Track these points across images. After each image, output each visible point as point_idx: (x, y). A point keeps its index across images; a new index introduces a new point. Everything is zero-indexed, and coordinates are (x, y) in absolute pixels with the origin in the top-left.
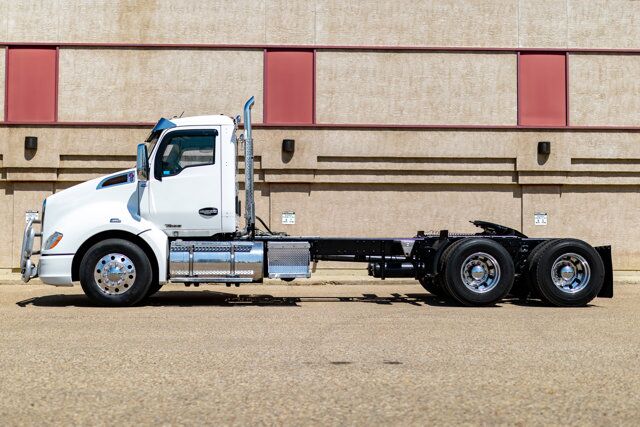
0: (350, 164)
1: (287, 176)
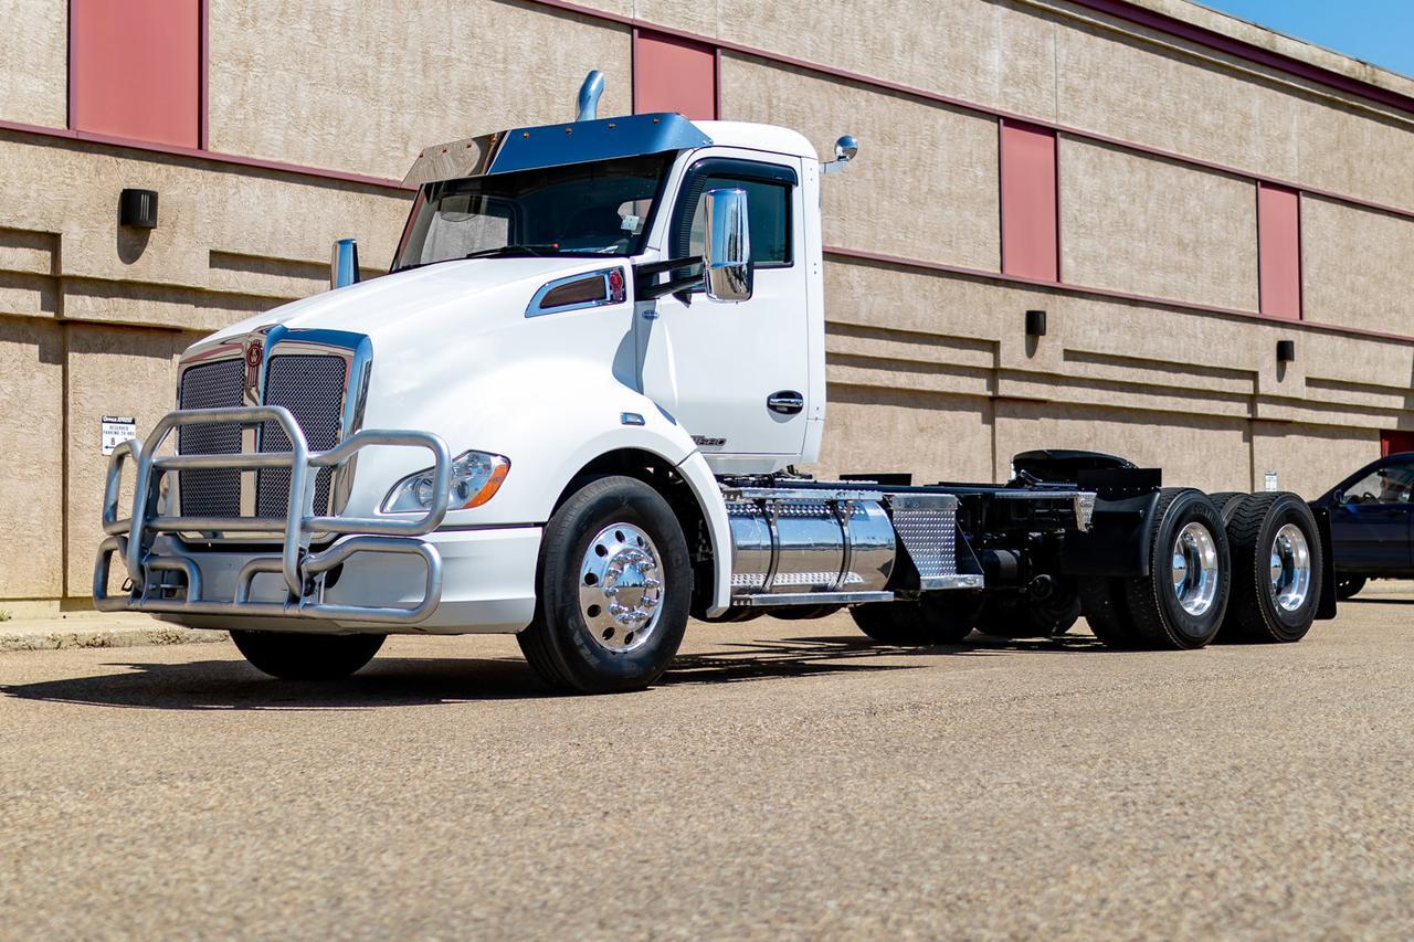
0: (285, 280)
1: (123, 302)
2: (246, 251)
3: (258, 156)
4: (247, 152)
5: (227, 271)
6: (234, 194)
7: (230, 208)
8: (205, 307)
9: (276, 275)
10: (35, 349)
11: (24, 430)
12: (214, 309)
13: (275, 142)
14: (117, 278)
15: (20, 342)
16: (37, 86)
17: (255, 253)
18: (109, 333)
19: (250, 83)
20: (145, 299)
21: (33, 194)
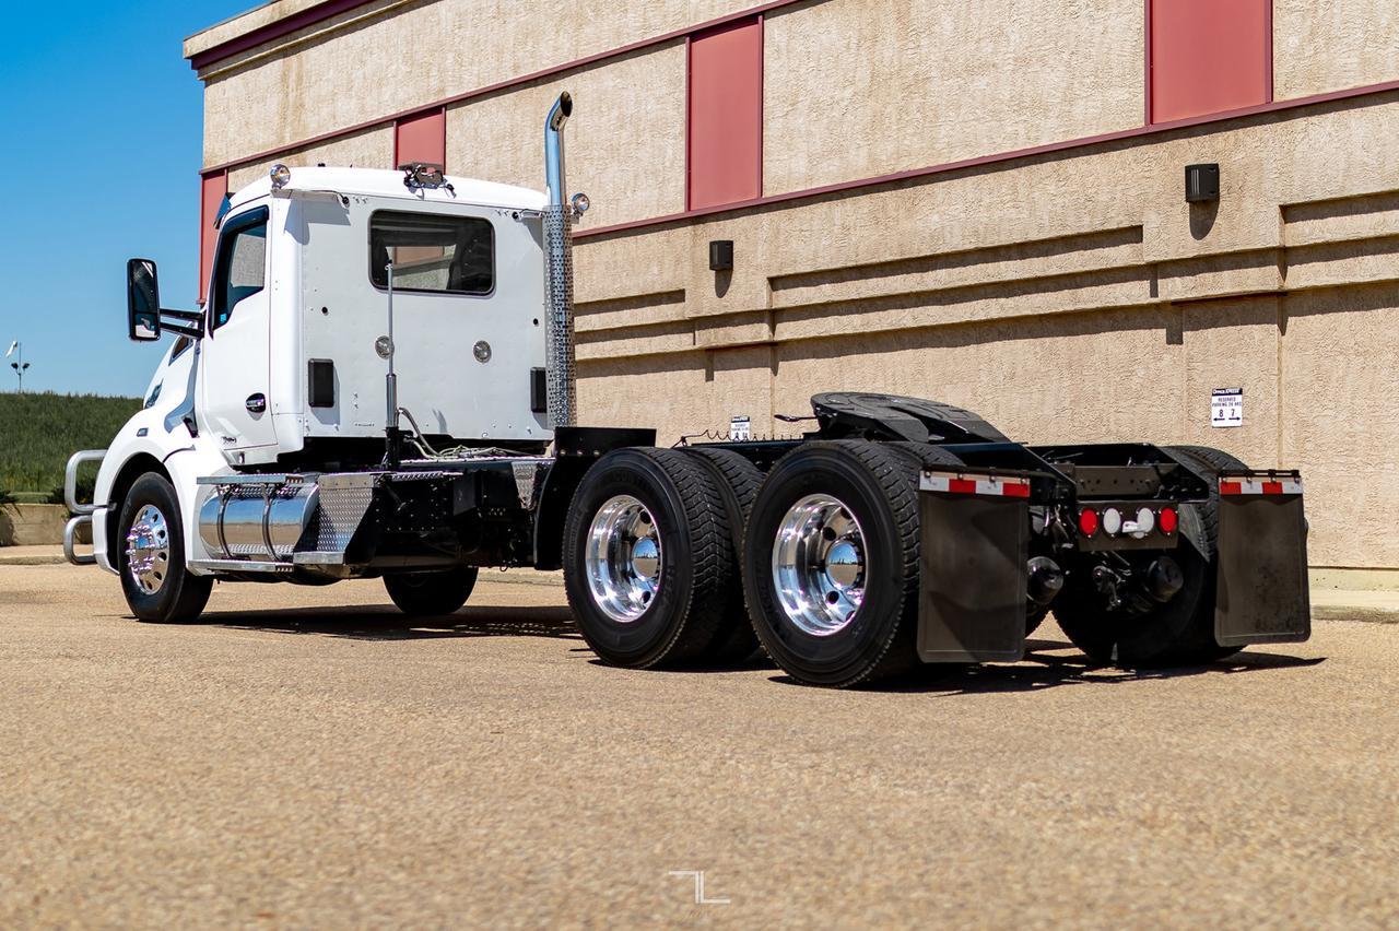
2: (1318, 197)
3: (1329, 88)
4: (1318, 88)
5: (1310, 222)
6: (1303, 139)
7: (1298, 155)
8: (1301, 264)
9: (1367, 213)
10: (1163, 332)
11: (1154, 409)
12: (1310, 264)
13: (1349, 67)
14: (1191, 255)
15: (1150, 329)
16: (1122, 95)
17: (1328, 197)
18: (1217, 307)
19: (1321, 13)
20: (1229, 269)
21: (1119, 195)
